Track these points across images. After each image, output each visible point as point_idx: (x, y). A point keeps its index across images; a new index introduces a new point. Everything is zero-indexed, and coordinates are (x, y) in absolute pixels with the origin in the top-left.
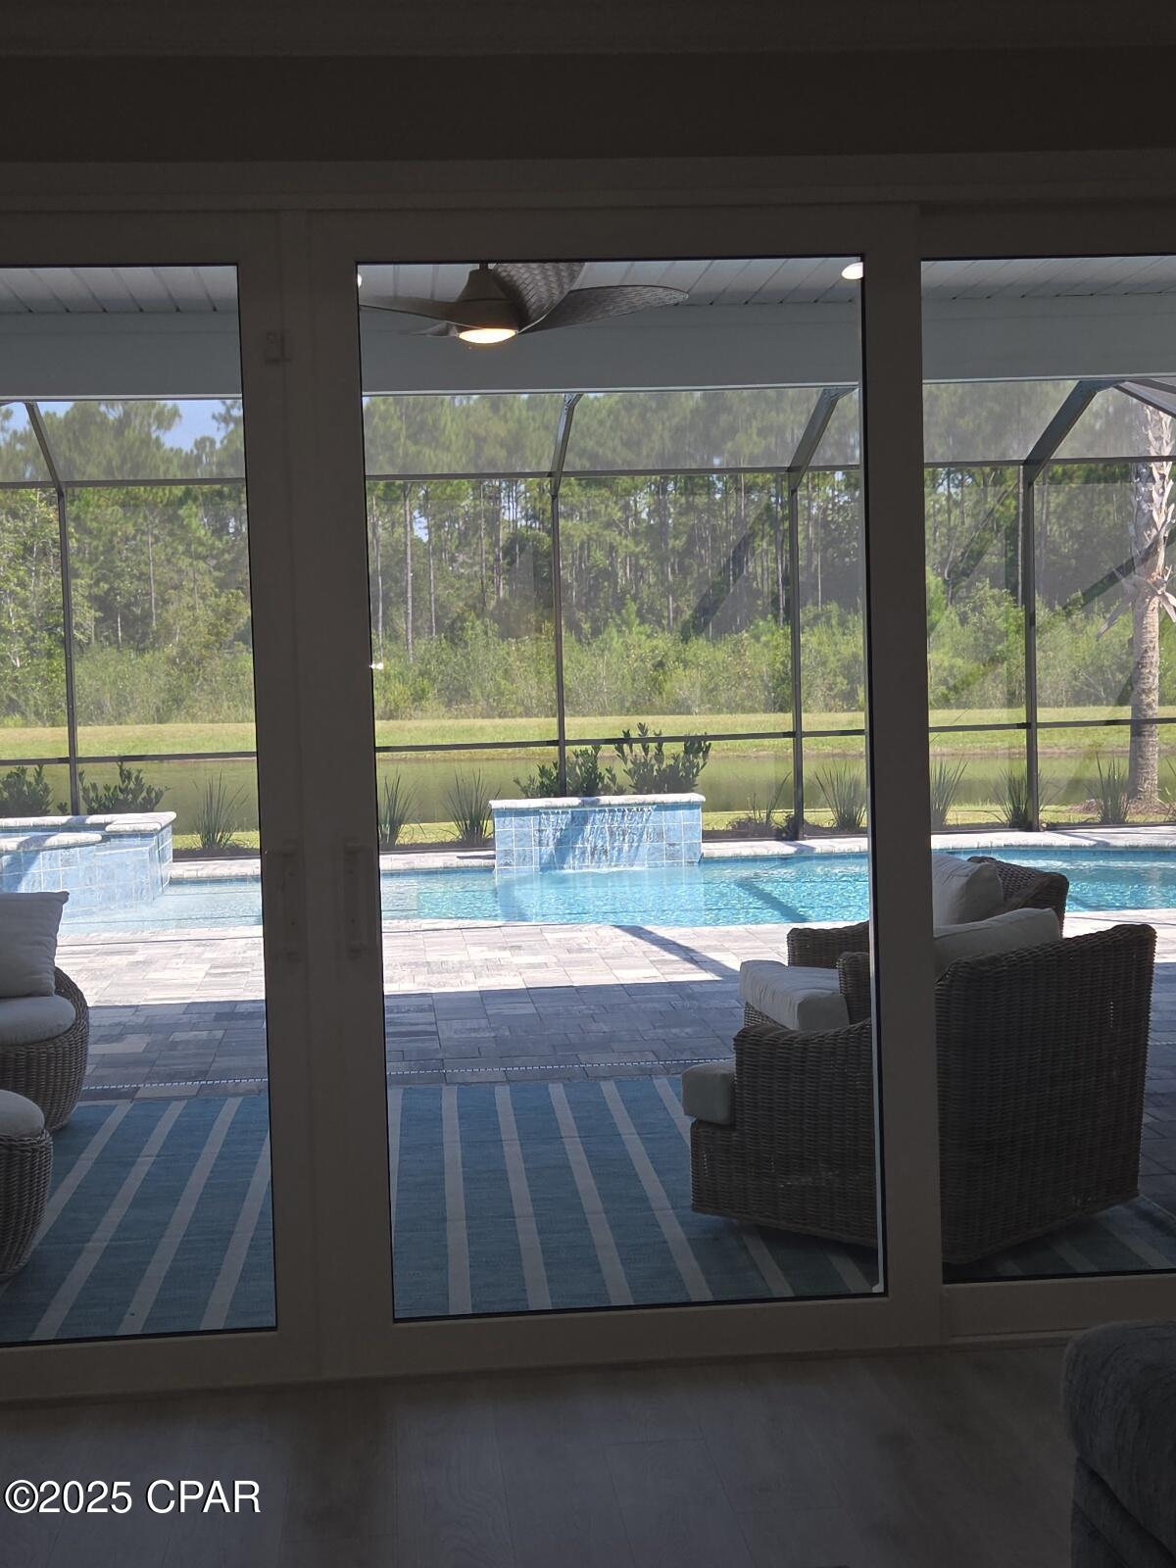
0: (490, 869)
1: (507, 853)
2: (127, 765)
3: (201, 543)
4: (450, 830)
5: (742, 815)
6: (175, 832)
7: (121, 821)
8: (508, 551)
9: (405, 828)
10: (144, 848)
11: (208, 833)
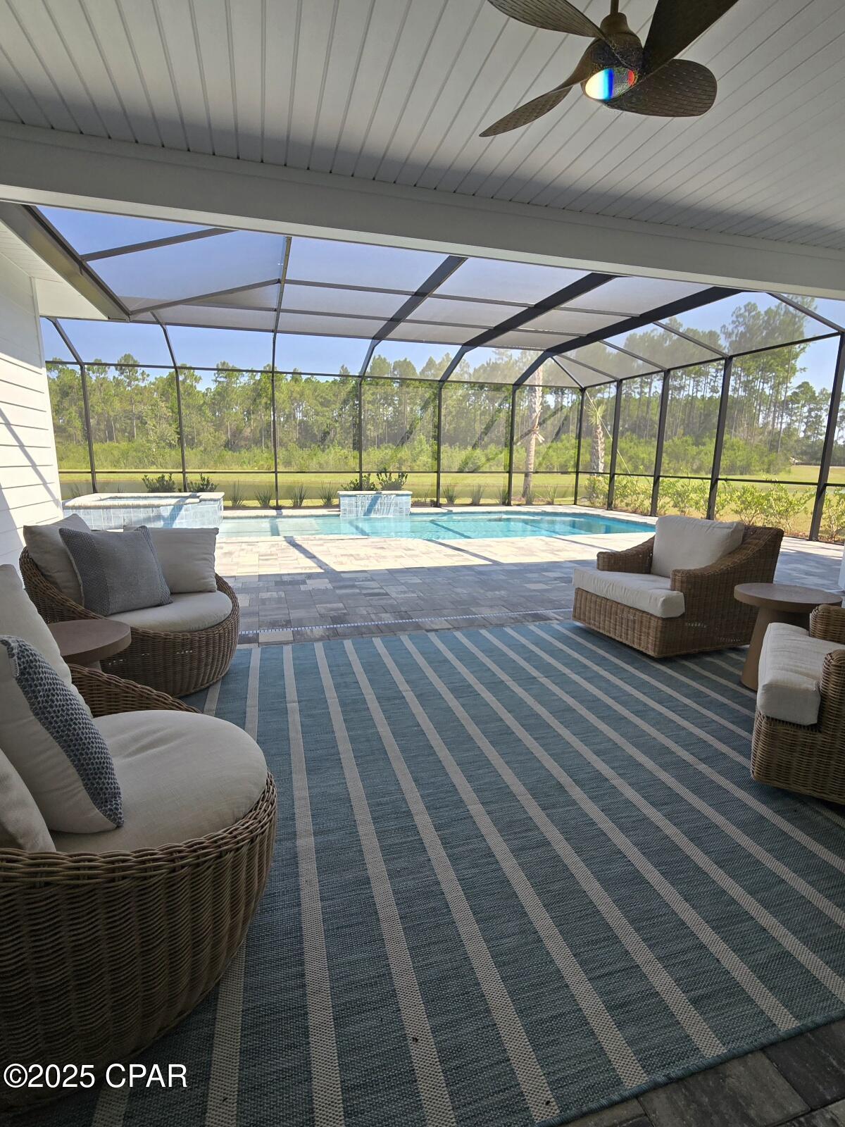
0: (338, 515)
1: (345, 510)
2: (203, 475)
3: (208, 417)
4: (321, 502)
5: (416, 499)
6: (224, 500)
7: (204, 495)
8: (300, 424)
9: (304, 501)
10: (216, 505)
11: (235, 499)
